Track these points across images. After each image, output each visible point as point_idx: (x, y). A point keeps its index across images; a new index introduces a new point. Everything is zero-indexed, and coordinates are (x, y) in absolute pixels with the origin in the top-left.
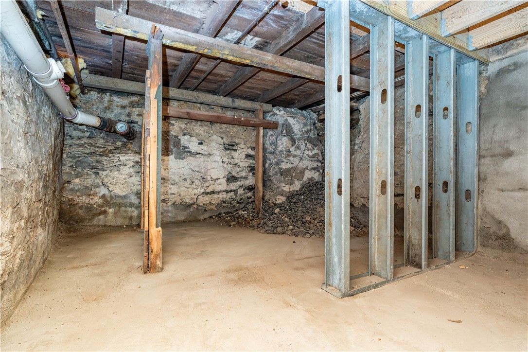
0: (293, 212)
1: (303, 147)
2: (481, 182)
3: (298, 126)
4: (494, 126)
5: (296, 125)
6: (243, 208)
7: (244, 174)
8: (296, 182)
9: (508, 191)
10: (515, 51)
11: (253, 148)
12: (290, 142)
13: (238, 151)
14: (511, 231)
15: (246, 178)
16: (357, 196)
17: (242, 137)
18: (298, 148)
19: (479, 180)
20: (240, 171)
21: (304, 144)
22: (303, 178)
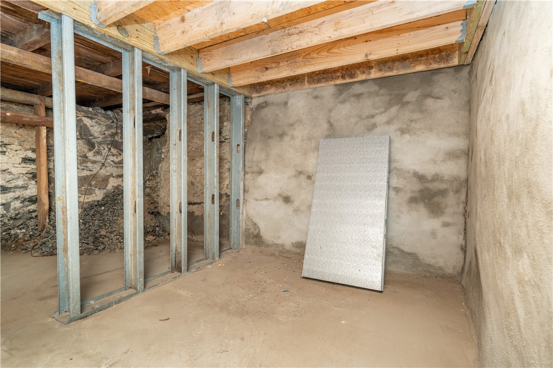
0: (87, 226)
1: (105, 152)
2: (245, 193)
3: (98, 128)
4: (254, 149)
5: (95, 128)
6: (22, 224)
7: (20, 183)
8: (97, 191)
9: (260, 200)
10: (265, 93)
11: (34, 151)
12: (86, 146)
13: (7, 154)
14: (261, 230)
15: (25, 187)
16: (163, 205)
17: (15, 135)
18: (98, 153)
19: (244, 192)
20: (13, 179)
21: (107, 149)
22: (106, 186)
